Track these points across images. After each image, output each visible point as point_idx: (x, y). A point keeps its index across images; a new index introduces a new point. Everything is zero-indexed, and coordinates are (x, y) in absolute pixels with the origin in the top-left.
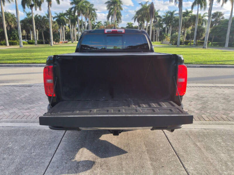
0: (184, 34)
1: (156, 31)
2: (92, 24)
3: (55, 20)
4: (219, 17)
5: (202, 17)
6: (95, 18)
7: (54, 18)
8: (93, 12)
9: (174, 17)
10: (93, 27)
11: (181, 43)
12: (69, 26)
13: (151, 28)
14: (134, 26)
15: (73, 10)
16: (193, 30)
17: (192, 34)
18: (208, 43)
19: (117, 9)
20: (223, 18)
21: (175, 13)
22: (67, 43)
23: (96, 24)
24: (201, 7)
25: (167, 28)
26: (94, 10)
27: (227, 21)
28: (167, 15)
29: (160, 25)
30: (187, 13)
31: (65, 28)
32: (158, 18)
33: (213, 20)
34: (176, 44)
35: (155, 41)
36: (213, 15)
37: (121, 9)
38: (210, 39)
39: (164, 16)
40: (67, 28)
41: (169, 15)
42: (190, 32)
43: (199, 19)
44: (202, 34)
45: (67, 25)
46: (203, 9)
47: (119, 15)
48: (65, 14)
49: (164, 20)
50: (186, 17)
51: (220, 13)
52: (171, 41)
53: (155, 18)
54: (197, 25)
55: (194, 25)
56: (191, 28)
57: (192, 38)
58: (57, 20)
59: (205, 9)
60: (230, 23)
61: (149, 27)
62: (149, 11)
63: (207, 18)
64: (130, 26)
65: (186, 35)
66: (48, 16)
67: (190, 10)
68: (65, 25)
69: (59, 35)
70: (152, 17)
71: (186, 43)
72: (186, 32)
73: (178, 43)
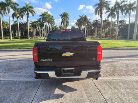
0: (104, 32)
1: (88, 31)
2: (52, 27)
3: (30, 25)
4: (123, 23)
5: (114, 23)
6: (54, 24)
7: (30, 24)
8: (53, 20)
9: (98, 23)
10: (53, 28)
11: (103, 37)
12: (39, 28)
13: (85, 29)
14: (76, 28)
15: (41, 19)
16: (109, 30)
17: (109, 32)
18: (118, 37)
19: (66, 19)
20: (125, 23)
21: (99, 21)
22: (37, 38)
23: (54, 27)
24: (113, 17)
25: (95, 29)
26: (53, 19)
27: (127, 25)
28: (94, 22)
29: (91, 28)
30: (105, 21)
31: (36, 29)
32: (89, 24)
33: (120, 24)
34: (100, 38)
35: (88, 36)
36: (120, 22)
37: (69, 19)
38: (119, 35)
39: (93, 23)
40: (38, 29)
41: (95, 22)
42: (108, 31)
43: (112, 24)
44: (114, 32)
45: (38, 28)
46: (114, 18)
47: (67, 22)
48: (37, 22)
49: (93, 25)
50: (105, 23)
51: (123, 20)
52: (97, 36)
53: (88, 24)
54: (111, 27)
55: (109, 27)
56: (108, 29)
57: (109, 34)
58: (31, 25)
59: (115, 18)
60: (129, 26)
61: (84, 29)
62: (84, 20)
63: (116, 23)
64: (73, 28)
65: (105, 33)
66: (27, 22)
67: (107, 19)
68: (37, 28)
69: (33, 33)
70: (86, 23)
71: (106, 37)
72: (105, 31)
73: (101, 37)
